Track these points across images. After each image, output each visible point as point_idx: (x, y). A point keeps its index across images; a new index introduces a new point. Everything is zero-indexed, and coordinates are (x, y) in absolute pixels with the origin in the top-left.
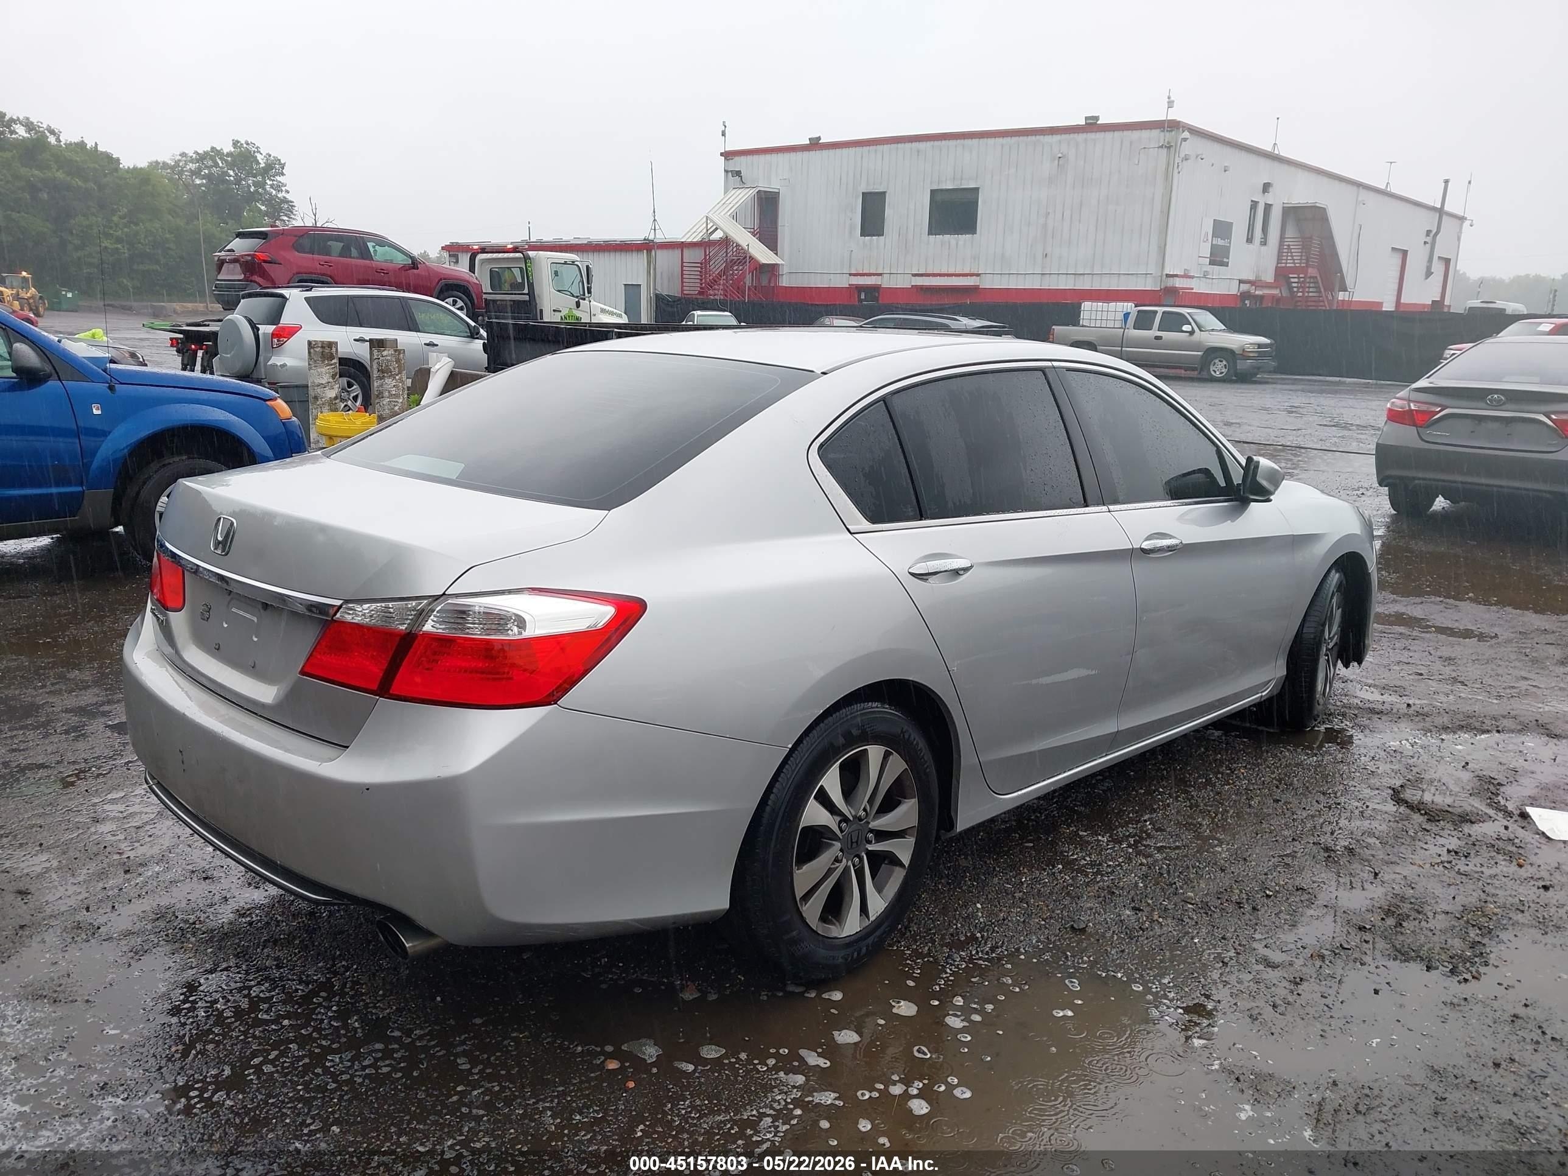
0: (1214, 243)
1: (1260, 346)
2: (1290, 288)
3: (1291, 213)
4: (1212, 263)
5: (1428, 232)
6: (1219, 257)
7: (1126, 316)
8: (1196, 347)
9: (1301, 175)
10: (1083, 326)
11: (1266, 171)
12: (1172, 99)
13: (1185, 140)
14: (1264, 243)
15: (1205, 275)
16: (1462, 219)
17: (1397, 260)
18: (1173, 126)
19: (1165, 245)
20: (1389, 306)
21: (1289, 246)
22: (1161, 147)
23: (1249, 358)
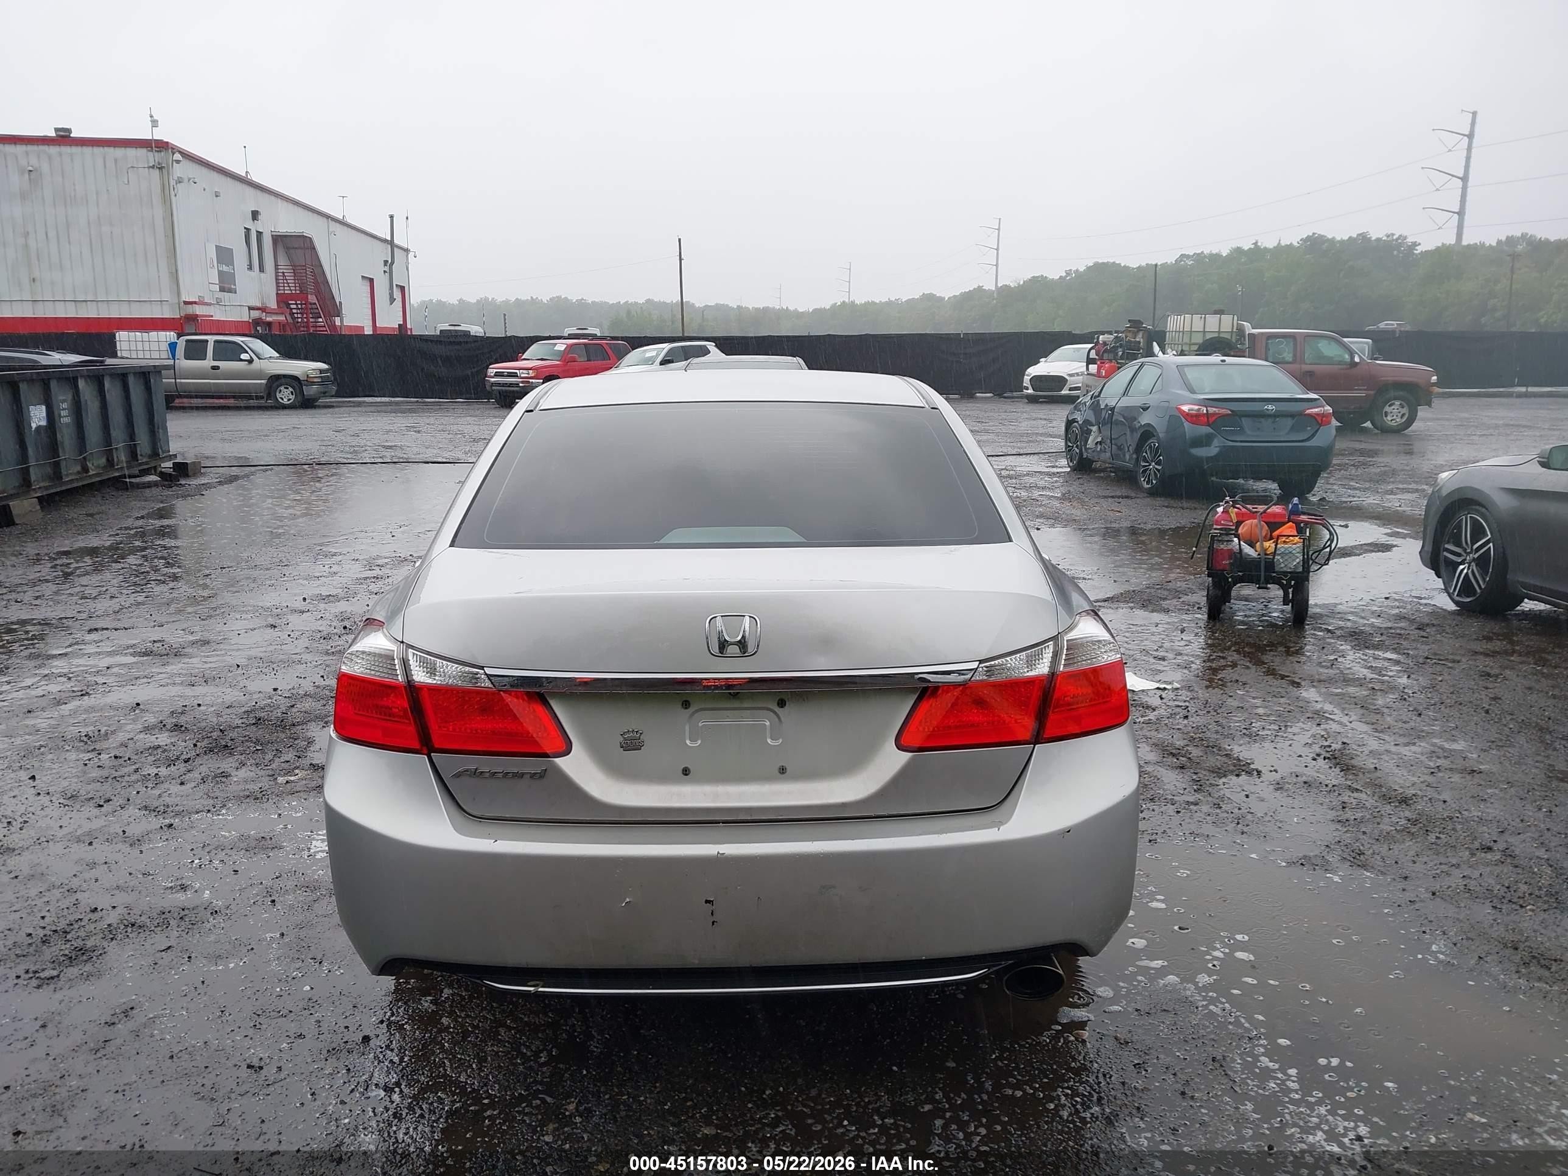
0: (221, 269)
1: (321, 371)
2: (292, 314)
3: (278, 240)
4: (222, 290)
5: (386, 262)
6: (227, 284)
7: (173, 346)
8: (258, 375)
9: (281, 204)
10: (122, 358)
11: (252, 200)
12: (155, 118)
13: (178, 162)
14: (262, 269)
15: (218, 302)
16: (407, 251)
17: (367, 288)
18: (161, 146)
19: (177, 271)
20: (368, 331)
21: (283, 273)
22: (153, 167)
23: (313, 383)
